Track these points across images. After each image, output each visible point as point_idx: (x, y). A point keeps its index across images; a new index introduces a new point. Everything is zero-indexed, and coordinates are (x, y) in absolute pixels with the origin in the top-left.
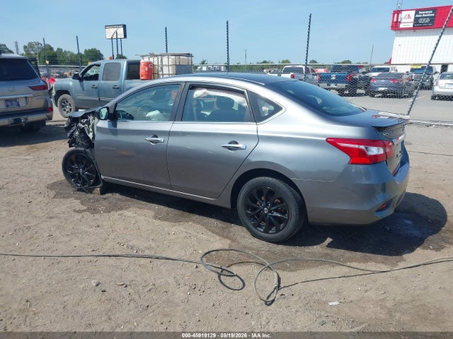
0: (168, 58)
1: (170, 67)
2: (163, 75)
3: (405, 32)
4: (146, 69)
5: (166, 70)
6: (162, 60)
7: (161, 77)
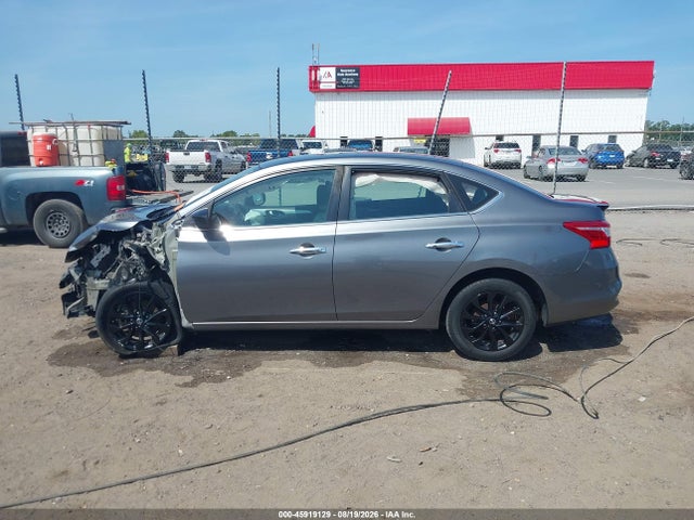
0: (89, 129)
1: (94, 144)
2: (79, 157)
3: (327, 94)
4: (49, 147)
5: (84, 149)
6: (75, 131)
7: (76, 160)
